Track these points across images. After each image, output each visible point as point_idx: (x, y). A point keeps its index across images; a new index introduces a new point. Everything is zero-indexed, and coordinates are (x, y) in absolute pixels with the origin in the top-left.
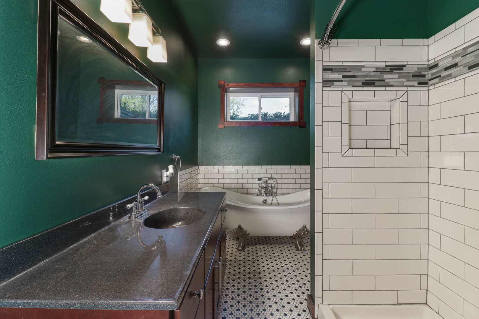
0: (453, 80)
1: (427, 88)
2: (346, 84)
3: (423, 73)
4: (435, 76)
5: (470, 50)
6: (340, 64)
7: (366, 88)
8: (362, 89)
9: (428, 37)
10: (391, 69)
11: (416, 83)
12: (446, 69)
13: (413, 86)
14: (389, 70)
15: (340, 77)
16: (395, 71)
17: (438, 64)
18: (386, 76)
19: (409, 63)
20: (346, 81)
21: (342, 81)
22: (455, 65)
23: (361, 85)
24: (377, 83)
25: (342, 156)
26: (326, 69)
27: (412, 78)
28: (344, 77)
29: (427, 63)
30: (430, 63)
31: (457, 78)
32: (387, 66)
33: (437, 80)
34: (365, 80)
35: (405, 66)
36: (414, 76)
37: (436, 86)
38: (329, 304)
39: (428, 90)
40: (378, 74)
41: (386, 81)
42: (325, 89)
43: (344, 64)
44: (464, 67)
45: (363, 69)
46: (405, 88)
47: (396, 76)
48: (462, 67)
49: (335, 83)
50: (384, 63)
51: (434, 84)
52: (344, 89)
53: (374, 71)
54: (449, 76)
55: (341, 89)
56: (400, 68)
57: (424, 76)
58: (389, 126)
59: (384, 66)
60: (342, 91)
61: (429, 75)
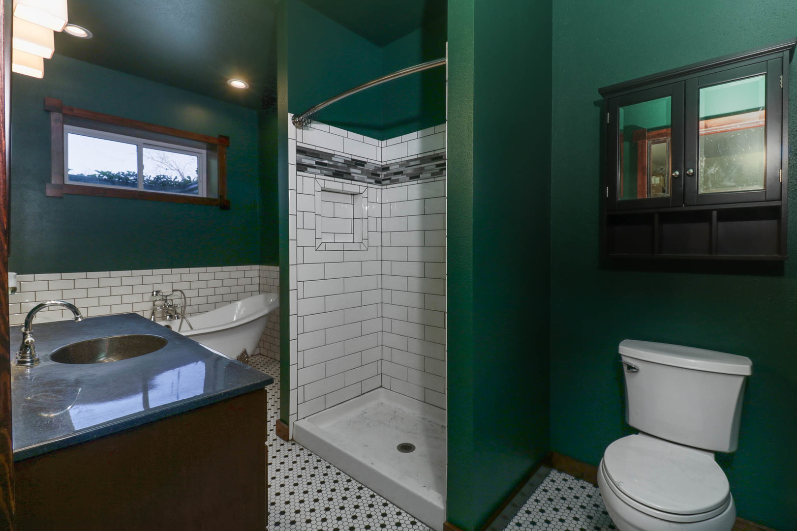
0: (400, 185)
1: (380, 187)
2: (319, 171)
3: (378, 173)
4: (386, 178)
5: (412, 163)
6: (313, 148)
7: (336, 179)
8: (332, 179)
9: (382, 140)
10: (356, 164)
11: (373, 181)
12: (396, 174)
13: (371, 183)
14: (354, 165)
15: (313, 163)
16: (358, 167)
17: (389, 167)
18: (352, 170)
19: (369, 161)
20: (318, 168)
21: (315, 167)
22: (401, 173)
23: (332, 175)
24: (345, 176)
25: (316, 251)
26: (300, 151)
27: (371, 176)
28: (317, 163)
29: (380, 163)
30: (383, 164)
31: (403, 184)
32: (353, 160)
33: (388, 182)
34: (336, 171)
35: (365, 163)
36: (373, 174)
37: (388, 186)
38: (304, 418)
39: (382, 189)
40: (346, 166)
41: (352, 174)
42: (299, 173)
43: (317, 149)
44: (407, 176)
45: (333, 159)
46: (366, 185)
47: (359, 172)
48: (405, 176)
49: (309, 169)
50: (350, 156)
51: (386, 185)
52: (317, 176)
53: (342, 163)
54: (397, 181)
55: (314, 176)
56: (362, 164)
57: (378, 175)
58: (352, 220)
59: (350, 160)
60: (315, 178)
61: (382, 175)
